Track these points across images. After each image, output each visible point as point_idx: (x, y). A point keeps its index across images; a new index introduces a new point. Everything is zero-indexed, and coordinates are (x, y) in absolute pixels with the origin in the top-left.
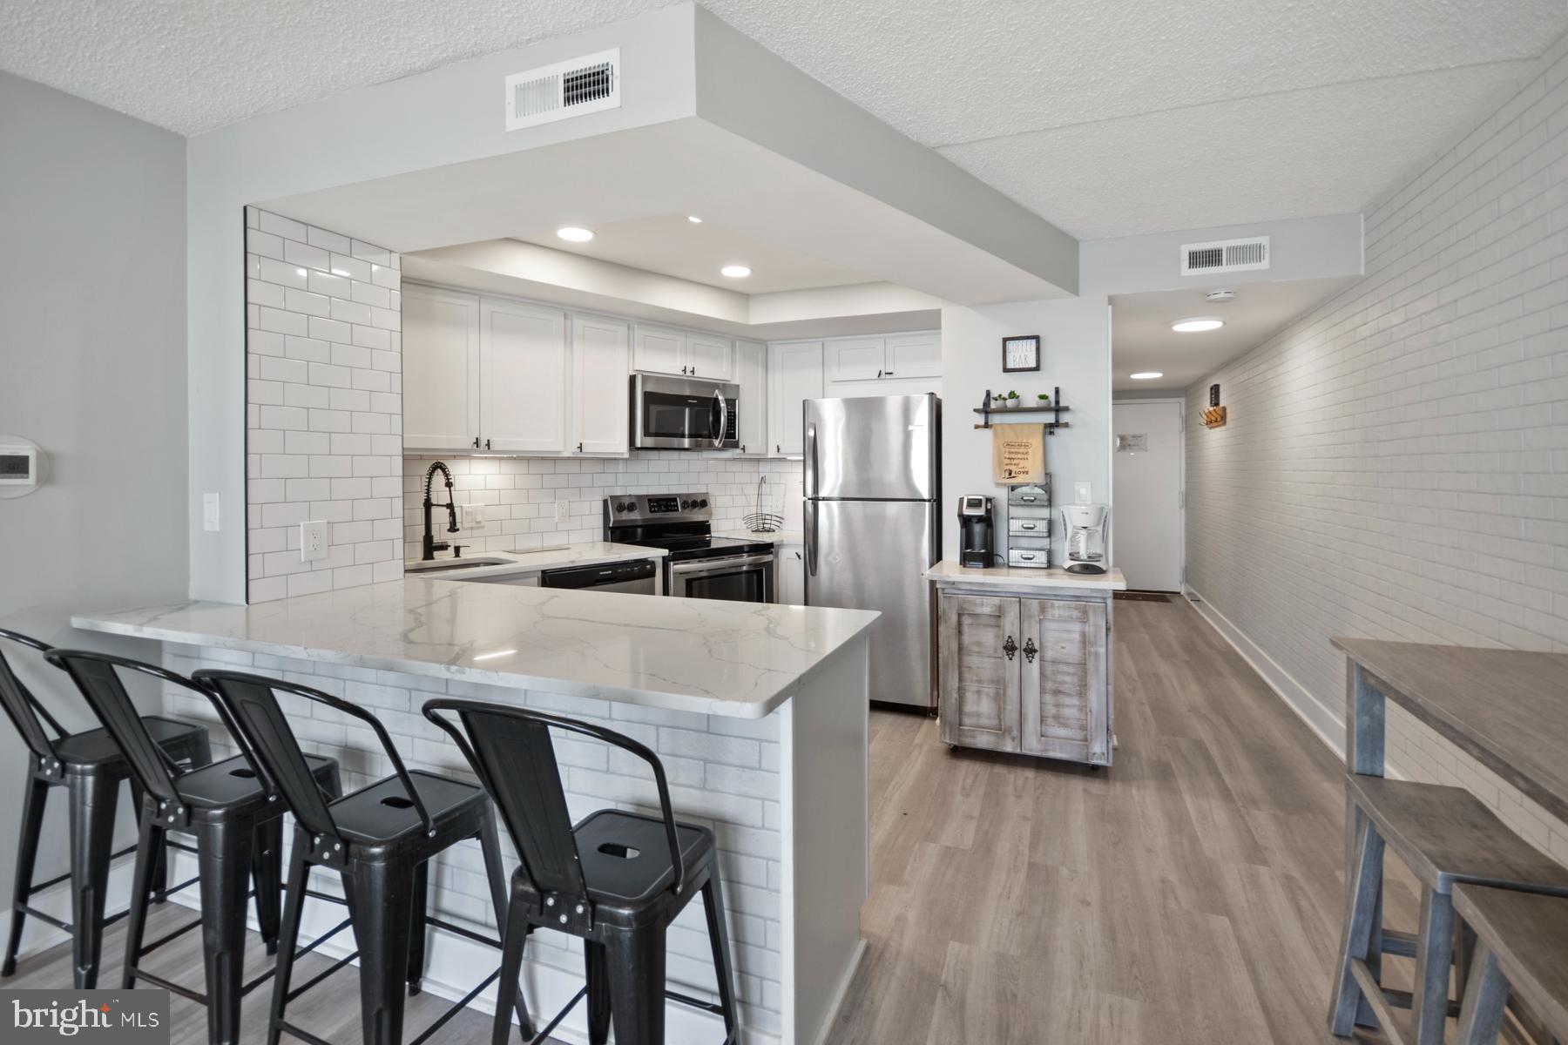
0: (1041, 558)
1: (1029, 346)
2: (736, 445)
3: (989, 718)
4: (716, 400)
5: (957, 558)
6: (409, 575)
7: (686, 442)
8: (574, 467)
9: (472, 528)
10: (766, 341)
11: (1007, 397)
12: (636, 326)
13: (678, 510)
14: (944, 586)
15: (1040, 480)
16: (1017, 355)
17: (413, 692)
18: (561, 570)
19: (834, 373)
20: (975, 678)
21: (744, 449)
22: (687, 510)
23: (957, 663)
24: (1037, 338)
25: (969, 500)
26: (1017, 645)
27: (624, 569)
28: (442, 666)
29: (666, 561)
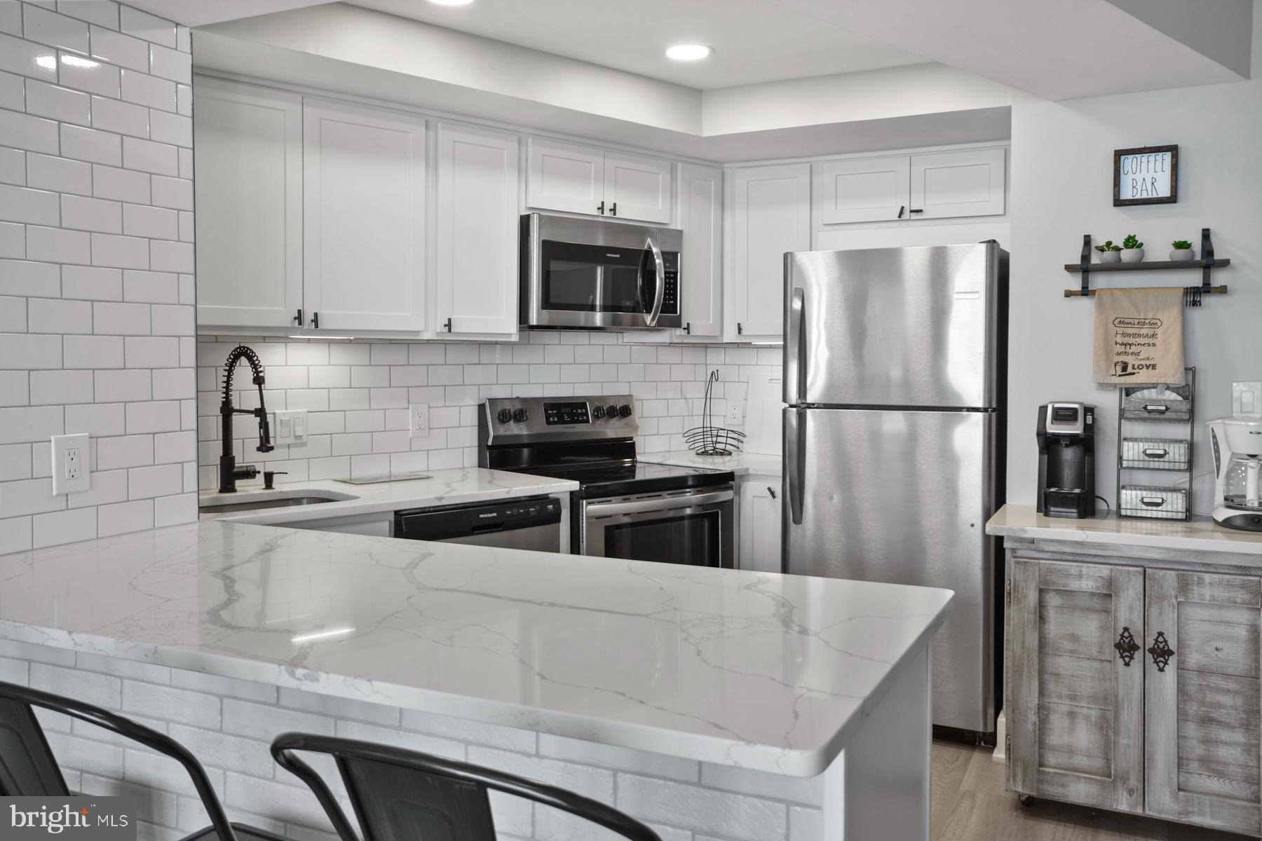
0: (1176, 503)
1: (1159, 164)
2: (676, 323)
3: (1089, 756)
4: (648, 254)
5: (1032, 500)
6: (203, 516)
7: (598, 318)
8: (436, 356)
9: (289, 446)
10: (723, 163)
11: (1121, 246)
12: (530, 140)
13: (587, 421)
14: (1015, 545)
15: (1177, 379)
16: (1139, 177)
17: (225, 700)
18: (423, 510)
19: (828, 212)
20: (1065, 692)
21: (688, 329)
22: (600, 422)
23: (1036, 666)
24: (1174, 150)
25: (1056, 410)
26: (1139, 642)
27: (515, 511)
28: (283, 668)
29: (575, 498)
